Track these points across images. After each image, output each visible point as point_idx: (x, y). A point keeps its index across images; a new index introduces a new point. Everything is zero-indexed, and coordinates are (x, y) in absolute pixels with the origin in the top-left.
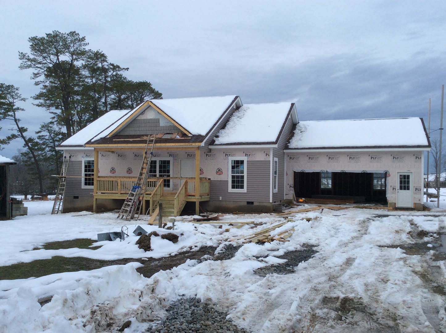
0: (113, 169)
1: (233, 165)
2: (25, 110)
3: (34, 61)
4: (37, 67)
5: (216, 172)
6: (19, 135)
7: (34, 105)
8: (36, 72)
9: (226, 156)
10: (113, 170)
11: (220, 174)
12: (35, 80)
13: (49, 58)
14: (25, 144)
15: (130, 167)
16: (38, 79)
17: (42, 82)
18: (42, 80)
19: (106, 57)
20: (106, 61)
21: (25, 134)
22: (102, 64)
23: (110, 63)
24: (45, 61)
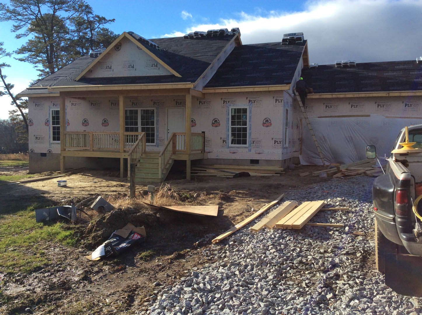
0: (85, 121)
1: (233, 114)
2: (10, 66)
3: (14, 13)
4: (18, 19)
5: (211, 123)
6: (6, 92)
7: (16, 59)
8: (16, 24)
9: (224, 103)
10: (85, 123)
11: (216, 126)
12: (16, 32)
13: (29, 9)
14: (12, 102)
15: (106, 118)
16: (19, 32)
17: (23, 35)
18: (23, 33)
19: (90, 8)
20: (91, 13)
21: (11, 91)
22: (87, 16)
23: (96, 15)
24: (26, 13)
